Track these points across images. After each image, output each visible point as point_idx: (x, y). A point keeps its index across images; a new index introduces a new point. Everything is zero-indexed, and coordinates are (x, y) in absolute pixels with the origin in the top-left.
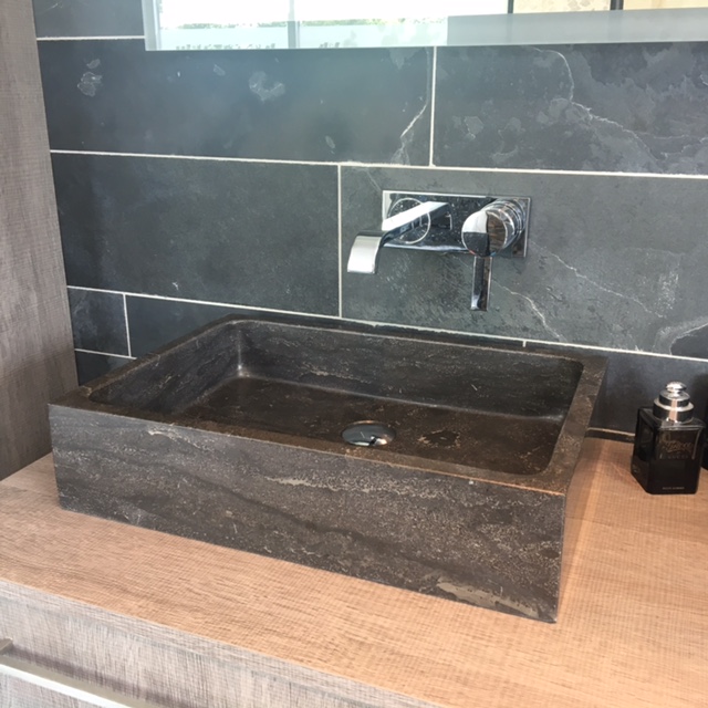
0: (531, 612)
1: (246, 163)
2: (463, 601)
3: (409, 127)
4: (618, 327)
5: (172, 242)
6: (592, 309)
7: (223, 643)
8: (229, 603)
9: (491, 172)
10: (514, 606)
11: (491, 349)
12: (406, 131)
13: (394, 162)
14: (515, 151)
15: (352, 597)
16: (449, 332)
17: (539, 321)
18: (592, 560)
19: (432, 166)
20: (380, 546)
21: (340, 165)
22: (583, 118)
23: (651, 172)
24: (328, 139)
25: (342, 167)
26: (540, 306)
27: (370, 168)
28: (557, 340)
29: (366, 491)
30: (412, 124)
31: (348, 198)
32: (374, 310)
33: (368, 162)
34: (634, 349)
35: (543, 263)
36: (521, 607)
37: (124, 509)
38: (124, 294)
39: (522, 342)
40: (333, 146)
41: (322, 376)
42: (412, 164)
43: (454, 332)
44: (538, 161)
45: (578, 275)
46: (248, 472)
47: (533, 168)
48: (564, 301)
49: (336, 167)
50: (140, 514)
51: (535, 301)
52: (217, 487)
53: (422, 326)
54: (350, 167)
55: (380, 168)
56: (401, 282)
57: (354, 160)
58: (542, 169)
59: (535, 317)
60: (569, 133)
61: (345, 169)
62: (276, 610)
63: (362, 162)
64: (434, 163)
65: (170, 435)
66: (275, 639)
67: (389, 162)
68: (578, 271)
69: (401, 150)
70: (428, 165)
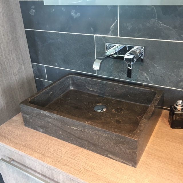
0: (130, 164)
1: (71, 34)
2: (114, 160)
3: (113, 26)
4: (168, 82)
5: (55, 53)
6: (161, 77)
7: (55, 168)
8: (58, 156)
9: (134, 39)
10: (126, 163)
11: (133, 87)
13: (109, 35)
14: (141, 33)
15: (88, 156)
16: (124, 80)
17: (147, 79)
18: (150, 149)
19: (119, 37)
20: (95, 145)
21: (95, 35)
22: (159, 25)
23: (178, 40)
24: (91, 28)
25: (95, 36)
26: (147, 75)
27: (103, 37)
28: (152, 84)
29: (91, 132)
30: (113, 25)
31: (97, 44)
32: (105, 73)
33: (102, 35)
34: (172, 87)
35: (148, 64)
36: (128, 163)
37: (38, 128)
38: (45, 65)
39: (142, 84)
40: (93, 30)
41: (91, 90)
42: (113, 36)
43: (125, 80)
44: (147, 36)
45: (157, 67)
46: (64, 124)
47: (145, 38)
48: (154, 74)
49: (94, 36)
50: (42, 130)
51: (146, 73)
52: (57, 127)
53: (117, 78)
54: (98, 36)
55: (105, 37)
56: (111, 67)
57: (98, 34)
58: (148, 38)
59: (146, 78)
60: (155, 29)
61: (96, 36)
62: (69, 159)
63: (100, 35)
64: (119, 36)
65: (46, 114)
66: (67, 167)
67: (107, 35)
68: (158, 66)
69: (111, 32)
70: (117, 36)
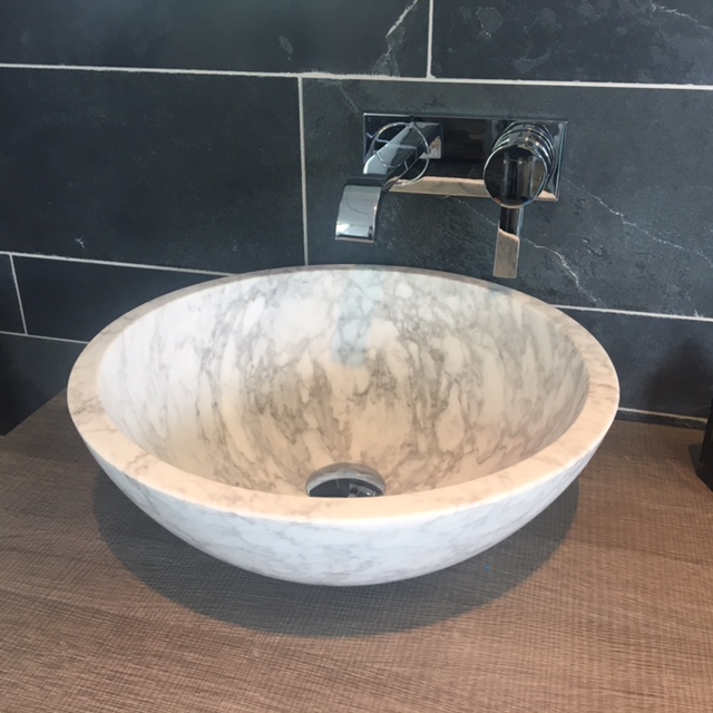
1: (167, 74)
3: (398, 23)
4: (675, 288)
5: (71, 185)
6: (641, 266)
9: (513, 86)
12: (394, 28)
13: (378, 72)
14: (547, 55)
17: (571, 281)
19: (430, 78)
21: (300, 76)
22: (643, 9)
25: (304, 79)
26: (573, 263)
27: (344, 81)
28: (594, 306)
30: (402, 18)
31: (313, 123)
33: (340, 73)
34: (692, 315)
35: (579, 207)
38: (11, 254)
40: (290, 50)
42: (402, 76)
44: (579, 70)
45: (625, 223)
47: (571, 80)
48: (605, 256)
49: (295, 80)
51: (567, 256)
54: (316, 79)
55: (358, 81)
57: (320, 70)
58: (582, 80)
59: (566, 277)
60: (622, 30)
63: (332, 73)
64: (433, 73)
67: (369, 73)
68: (625, 217)
69: (387, 54)
70: (425, 76)
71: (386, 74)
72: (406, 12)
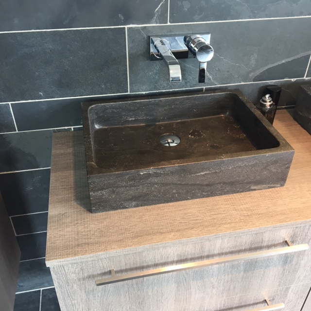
2: (259, 190)
3: (158, 7)
4: (237, 76)
6: (228, 72)
9: (193, 24)
10: (274, 186)
12: (157, 9)
13: (152, 23)
14: (203, 15)
16: (176, 90)
17: (210, 79)
19: (169, 24)
21: (126, 27)
23: (251, 18)
24: (120, 15)
27: (141, 27)
28: (216, 85)
30: (160, 6)
31: (130, 41)
32: (144, 87)
33: (139, 24)
34: (241, 83)
37: (126, 204)
38: (10, 103)
39: (203, 88)
40: (123, 18)
41: (132, 120)
42: (160, 24)
44: (212, 18)
45: (224, 60)
46: (184, 175)
47: (210, 21)
48: (219, 70)
50: (134, 203)
51: (209, 72)
54: (132, 27)
55: (146, 27)
56: (156, 74)
57: (133, 24)
58: (213, 21)
59: (208, 78)
61: (129, 29)
63: (137, 24)
64: (170, 22)
65: (151, 172)
67: (149, 24)
68: (224, 58)
69: (155, 17)
70: (167, 23)
71: (155, 23)
72: (161, 4)
